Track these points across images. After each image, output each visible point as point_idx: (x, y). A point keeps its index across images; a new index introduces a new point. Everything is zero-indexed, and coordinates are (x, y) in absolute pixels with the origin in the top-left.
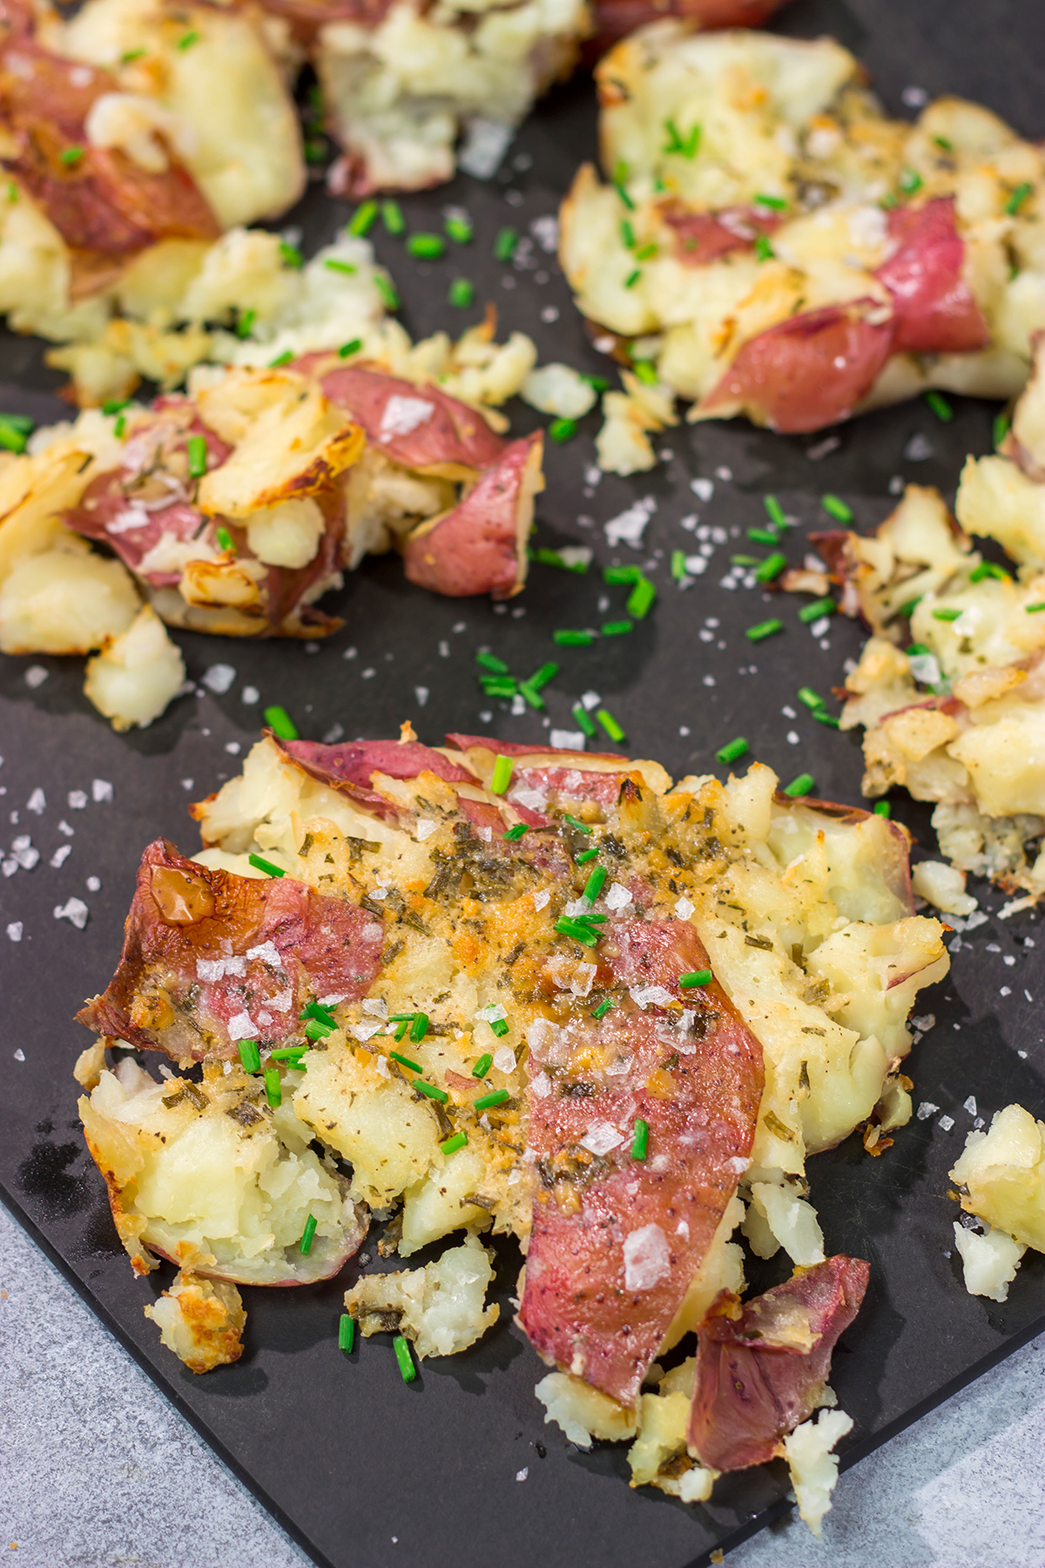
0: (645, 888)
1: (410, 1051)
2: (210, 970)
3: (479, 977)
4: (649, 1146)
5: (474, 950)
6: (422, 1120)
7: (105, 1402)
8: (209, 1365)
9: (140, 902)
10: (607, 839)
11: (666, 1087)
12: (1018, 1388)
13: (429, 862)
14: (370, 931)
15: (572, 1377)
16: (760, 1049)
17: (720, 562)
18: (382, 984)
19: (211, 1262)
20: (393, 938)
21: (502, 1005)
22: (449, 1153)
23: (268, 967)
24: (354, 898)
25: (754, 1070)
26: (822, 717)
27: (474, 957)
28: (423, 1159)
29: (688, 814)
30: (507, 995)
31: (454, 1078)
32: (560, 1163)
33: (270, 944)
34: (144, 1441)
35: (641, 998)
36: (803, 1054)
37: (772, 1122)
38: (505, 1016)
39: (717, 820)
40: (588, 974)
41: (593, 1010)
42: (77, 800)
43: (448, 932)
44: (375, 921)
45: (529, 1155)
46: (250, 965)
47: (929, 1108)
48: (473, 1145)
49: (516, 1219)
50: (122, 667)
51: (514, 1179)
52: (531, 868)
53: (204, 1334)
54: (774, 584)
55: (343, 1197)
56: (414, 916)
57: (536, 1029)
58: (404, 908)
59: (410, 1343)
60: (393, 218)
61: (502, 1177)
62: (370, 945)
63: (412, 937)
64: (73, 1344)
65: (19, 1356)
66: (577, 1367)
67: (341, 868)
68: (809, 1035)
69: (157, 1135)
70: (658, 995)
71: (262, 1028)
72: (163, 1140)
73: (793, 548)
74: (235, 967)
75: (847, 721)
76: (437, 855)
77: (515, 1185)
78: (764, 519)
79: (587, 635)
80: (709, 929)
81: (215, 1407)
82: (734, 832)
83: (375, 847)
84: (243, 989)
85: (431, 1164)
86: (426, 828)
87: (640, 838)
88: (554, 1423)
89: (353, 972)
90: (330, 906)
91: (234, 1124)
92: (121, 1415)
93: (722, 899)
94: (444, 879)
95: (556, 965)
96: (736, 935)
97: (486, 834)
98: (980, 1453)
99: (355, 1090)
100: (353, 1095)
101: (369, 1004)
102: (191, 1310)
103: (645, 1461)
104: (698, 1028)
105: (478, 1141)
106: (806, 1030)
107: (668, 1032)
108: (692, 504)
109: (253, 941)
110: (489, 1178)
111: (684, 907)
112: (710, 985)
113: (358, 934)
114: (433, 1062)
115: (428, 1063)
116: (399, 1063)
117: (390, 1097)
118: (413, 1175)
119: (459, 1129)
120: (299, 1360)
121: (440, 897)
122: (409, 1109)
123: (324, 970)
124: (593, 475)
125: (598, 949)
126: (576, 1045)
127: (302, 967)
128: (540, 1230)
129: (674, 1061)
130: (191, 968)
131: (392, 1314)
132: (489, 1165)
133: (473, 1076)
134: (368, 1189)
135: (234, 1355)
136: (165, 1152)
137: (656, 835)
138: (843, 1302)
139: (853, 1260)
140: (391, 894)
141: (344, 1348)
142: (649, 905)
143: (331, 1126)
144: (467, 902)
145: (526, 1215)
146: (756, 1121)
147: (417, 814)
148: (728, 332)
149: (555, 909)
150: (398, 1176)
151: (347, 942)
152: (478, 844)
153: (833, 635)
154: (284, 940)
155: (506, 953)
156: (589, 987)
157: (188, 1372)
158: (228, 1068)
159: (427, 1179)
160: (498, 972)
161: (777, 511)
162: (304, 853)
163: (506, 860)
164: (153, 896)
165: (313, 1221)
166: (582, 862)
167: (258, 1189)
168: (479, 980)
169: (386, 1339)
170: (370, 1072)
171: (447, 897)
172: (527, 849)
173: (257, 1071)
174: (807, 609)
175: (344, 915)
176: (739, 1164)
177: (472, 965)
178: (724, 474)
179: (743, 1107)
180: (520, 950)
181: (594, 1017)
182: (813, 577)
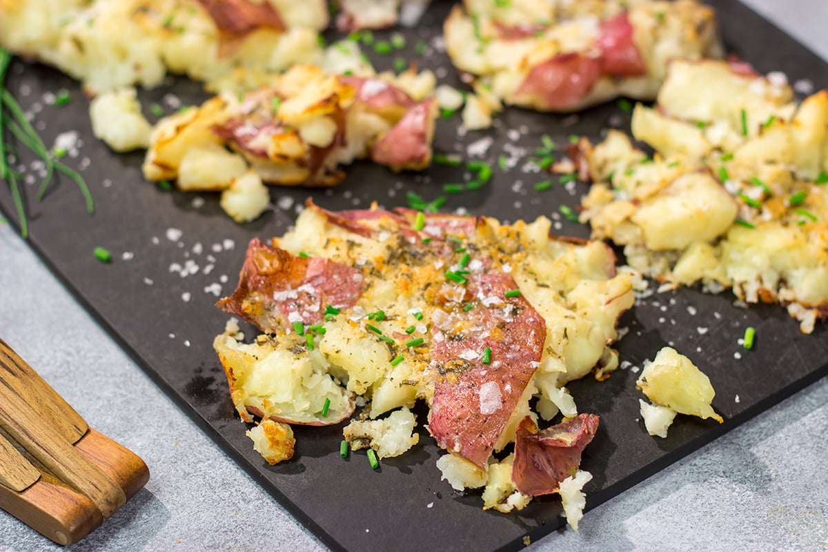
0: (488, 262)
1: (376, 325)
2: (279, 296)
3: (409, 297)
4: (491, 358)
5: (407, 285)
6: (382, 351)
7: (225, 485)
8: (277, 460)
9: (248, 264)
10: (469, 245)
11: (498, 334)
12: (674, 480)
13: (386, 250)
14: (357, 277)
15: (455, 453)
16: (544, 321)
17: (522, 161)
18: (363, 300)
19: (278, 412)
20: (368, 280)
21: (419, 307)
22: (395, 365)
23: (308, 294)
24: (349, 263)
25: (541, 328)
26: (571, 217)
27: (406, 287)
28: (382, 368)
29: (508, 236)
30: (422, 303)
31: (397, 335)
32: (448, 365)
33: (309, 285)
34: (244, 500)
35: (486, 303)
36: (565, 325)
37: (550, 351)
38: (421, 311)
39: (522, 237)
40: (460, 294)
41: (464, 307)
42: (217, 248)
43: (394, 279)
44: (359, 273)
45: (433, 363)
46: (300, 295)
47: (626, 364)
48: (406, 360)
49: (428, 392)
50: (239, 192)
51: (426, 373)
52: (433, 254)
53: (275, 443)
54: (548, 171)
55: (343, 395)
56: (378, 272)
57: (436, 314)
58: (373, 269)
59: (375, 452)
60: (368, 38)
61: (420, 372)
62: (356, 283)
63: (376, 281)
64: (210, 462)
65: (183, 467)
66: (457, 448)
67: (343, 252)
68: (568, 319)
69: (254, 356)
70: (495, 300)
71: (305, 318)
72: (257, 358)
73: (557, 156)
74: (293, 294)
75: (583, 218)
76: (389, 247)
77: (426, 376)
78: (542, 145)
79: (458, 187)
80: (520, 279)
81: (279, 480)
82: (530, 244)
83: (359, 245)
84: (296, 303)
85: (386, 370)
86: (384, 236)
87: (485, 243)
88: (446, 481)
89: (349, 295)
90: (337, 266)
91: (291, 353)
92: (233, 490)
93: (525, 269)
94: (392, 256)
95: (445, 290)
96: (531, 283)
97: (413, 240)
98: (656, 506)
99: (349, 337)
100: (348, 339)
101: (356, 308)
102: (268, 431)
103: (490, 498)
104: (514, 312)
105: (409, 358)
106: (566, 317)
107: (500, 314)
108: (508, 140)
109: (302, 284)
110: (414, 373)
111: (506, 268)
112: (519, 296)
113: (351, 279)
114: (387, 329)
115: (384, 329)
116: (370, 329)
117: (366, 341)
118: (377, 377)
119: (399, 354)
120: (321, 460)
121: (390, 264)
122: (376, 346)
123: (335, 294)
124: (462, 131)
125: (466, 285)
126: (455, 321)
127: (324, 294)
128: (438, 393)
129: (502, 325)
130: (271, 295)
131: (366, 439)
132: (414, 369)
133: (406, 334)
134: (355, 382)
135: (289, 454)
136: (257, 364)
137: (492, 243)
138: (586, 431)
139: (591, 415)
140: (367, 263)
141: (343, 455)
142: (490, 268)
143: (337, 352)
144: (403, 267)
145: (432, 388)
146: (542, 349)
147: (379, 232)
148: (524, 63)
149: (445, 268)
150: (370, 376)
151: (346, 282)
152: (408, 244)
153: (576, 188)
154: (316, 283)
155: (422, 286)
156: (462, 299)
157: (266, 464)
158: (288, 331)
159: (384, 378)
160: (418, 294)
161: (548, 143)
162: (326, 247)
163: (421, 251)
164: (254, 262)
165: (328, 402)
166: (458, 252)
167: (302, 385)
168: (409, 299)
169: (363, 451)
170: (357, 330)
171: (393, 264)
172: (431, 247)
173: (302, 334)
174: (563, 179)
175: (344, 270)
176: (534, 364)
177: (405, 292)
178: (524, 130)
179: (536, 343)
180: (428, 285)
181: (464, 311)
182: (566, 166)
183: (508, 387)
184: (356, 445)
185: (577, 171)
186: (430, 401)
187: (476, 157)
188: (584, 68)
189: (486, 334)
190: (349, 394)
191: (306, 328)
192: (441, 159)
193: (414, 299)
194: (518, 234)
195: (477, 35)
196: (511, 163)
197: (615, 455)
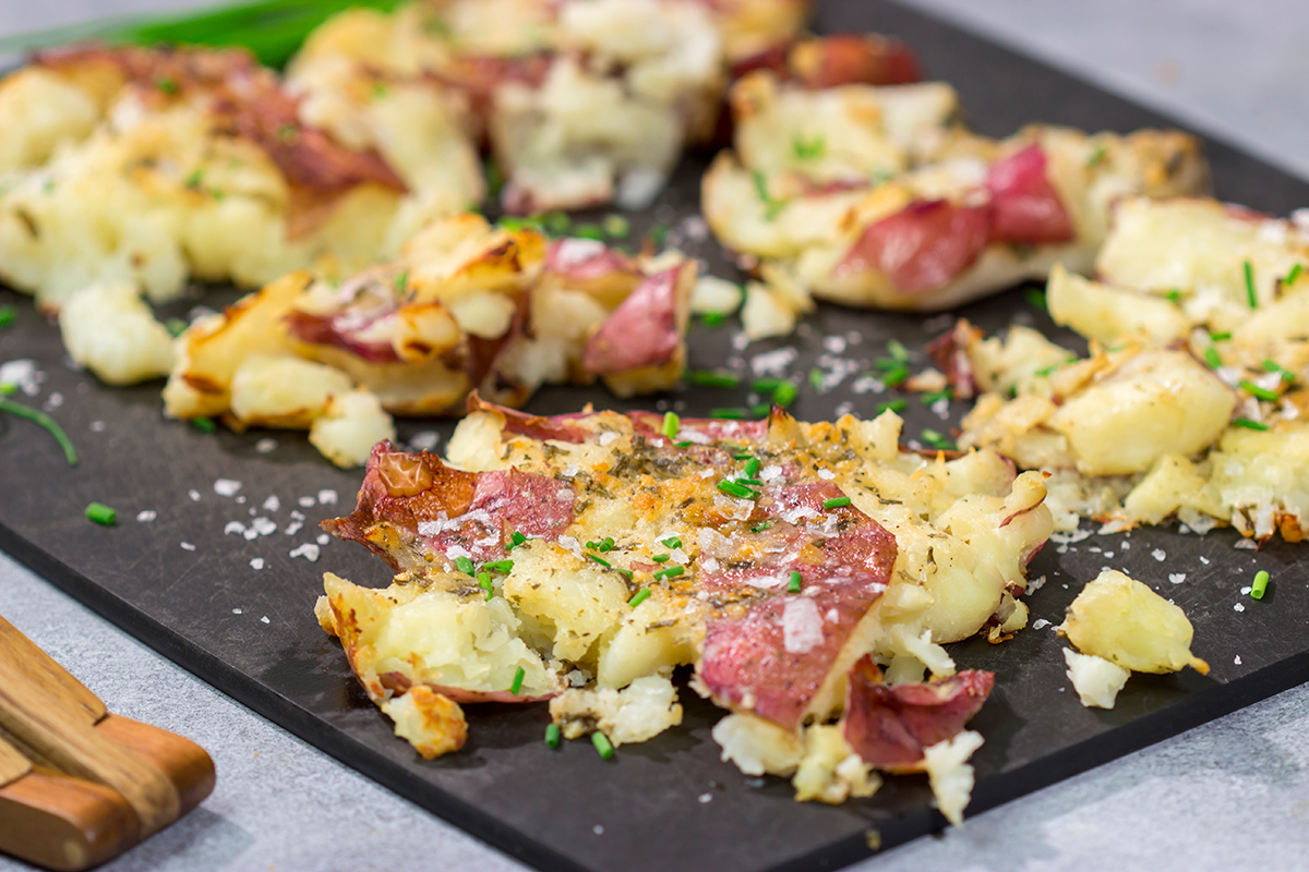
0: (793, 469)
1: (600, 555)
2: (424, 528)
3: (656, 520)
4: (803, 583)
5: (652, 501)
6: (611, 584)
8: (438, 749)
9: (369, 482)
10: (759, 451)
11: (815, 556)
13: (612, 456)
14: (563, 494)
15: (744, 711)
16: (893, 537)
17: (850, 379)
18: (576, 528)
19: (439, 678)
20: (582, 498)
21: (675, 530)
22: (635, 606)
23: (478, 523)
24: (549, 474)
25: (889, 545)
26: (941, 442)
27: (651, 506)
28: (614, 610)
29: (827, 438)
30: (679, 525)
31: (641, 566)
32: (728, 597)
33: (480, 510)
34: (381, 818)
35: (792, 517)
36: (929, 545)
37: (904, 576)
38: (678, 534)
39: (851, 437)
40: (746, 509)
41: (753, 525)
42: (307, 502)
43: (630, 495)
44: (567, 487)
46: (466, 526)
47: (1042, 623)
48: (654, 595)
49: (695, 635)
50: (342, 416)
51: (690, 610)
52: (696, 463)
53: (433, 719)
54: (900, 387)
55: (546, 667)
56: (601, 487)
57: (706, 536)
58: (592, 482)
59: (607, 737)
60: (560, 223)
61: (679, 609)
62: (563, 503)
63: (597, 500)
66: (747, 703)
67: (538, 461)
68: (935, 539)
69: (390, 598)
70: (808, 514)
71: (475, 554)
72: (396, 601)
73: (915, 368)
74: (452, 525)
75: (963, 443)
76: (617, 452)
77: (692, 614)
78: (889, 355)
80: (849, 490)
81: (443, 777)
82: (867, 449)
83: (566, 453)
84: (458, 537)
85: (620, 614)
86: (608, 438)
87: (787, 446)
88: (731, 761)
89: (550, 521)
90: (530, 477)
91: (453, 596)
93: (859, 478)
94: (624, 463)
95: (720, 506)
96: (870, 498)
97: (659, 443)
99: (555, 567)
100: (553, 570)
101: (563, 539)
102: (421, 700)
103: (808, 784)
104: (841, 526)
105: (660, 592)
106: (932, 536)
107: (816, 529)
108: (826, 351)
109: (466, 510)
110: (670, 612)
111: (825, 475)
112: (849, 506)
113: (554, 495)
114: (619, 560)
115: (616, 561)
116: (590, 558)
117: (585, 573)
118: (606, 624)
119: (644, 588)
120: (512, 752)
121: (621, 476)
122: (601, 578)
123: (526, 521)
124: (740, 342)
125: (756, 498)
126: (738, 544)
127: (506, 522)
128: (713, 632)
129: (821, 544)
130: (413, 527)
131: (589, 719)
132: (669, 606)
133: (652, 563)
134: (567, 635)
135: (458, 740)
136: (396, 610)
137: (799, 445)
138: (972, 691)
139: (980, 672)
140: (579, 474)
141: (551, 742)
142: (797, 479)
143: (536, 587)
144: (644, 479)
145: (702, 628)
146: (890, 572)
147: (601, 434)
148: (849, 219)
149: (717, 479)
150: (595, 624)
151: (544, 501)
152: (653, 449)
153: (950, 408)
154: (492, 507)
155: (677, 503)
156: (749, 515)
157: (419, 757)
158: (447, 568)
159: (618, 627)
160: (672, 515)
161: (898, 351)
162: (506, 457)
163: (676, 459)
164: (380, 476)
165: (521, 674)
166: (738, 458)
167: (474, 645)
168: (656, 523)
169: (586, 738)
170: (567, 558)
171: (627, 476)
172: (693, 454)
173: (472, 574)
174: (926, 399)
175: (540, 486)
176: (877, 587)
177: (649, 512)
178: (855, 337)
179: (880, 564)
180: (687, 503)
181: (755, 530)
182: (931, 380)
183: (833, 614)
184: (573, 730)
185: (950, 387)
186: (699, 648)
187: (768, 374)
188: (958, 224)
189: (793, 556)
190: (556, 666)
191: (479, 565)
192: (702, 377)
193: (665, 523)
194: (845, 433)
195: (762, 193)
196: (832, 380)
197: (1024, 731)
